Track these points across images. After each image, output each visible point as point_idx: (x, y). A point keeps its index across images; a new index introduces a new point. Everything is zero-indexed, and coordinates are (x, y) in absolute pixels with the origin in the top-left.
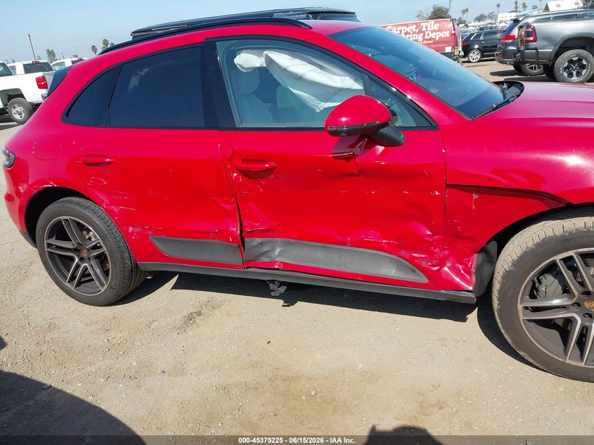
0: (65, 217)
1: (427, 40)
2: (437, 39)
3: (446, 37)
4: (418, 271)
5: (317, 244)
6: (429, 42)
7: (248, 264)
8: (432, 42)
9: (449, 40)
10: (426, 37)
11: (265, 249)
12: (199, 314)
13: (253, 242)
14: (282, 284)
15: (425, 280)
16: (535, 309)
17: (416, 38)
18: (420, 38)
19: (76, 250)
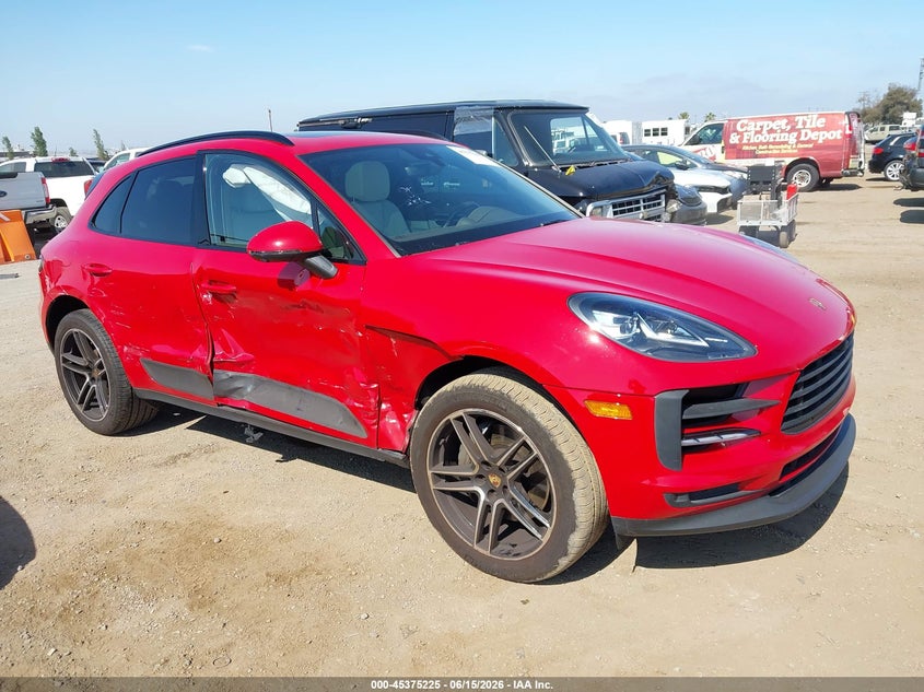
0: (76, 330)
1: (803, 142)
2: (820, 141)
3: (835, 140)
4: (359, 423)
5: (283, 384)
6: (806, 146)
7: (222, 400)
8: (811, 146)
9: (840, 144)
10: (802, 138)
11: (238, 384)
12: (187, 455)
13: (222, 375)
14: (257, 430)
15: (363, 434)
16: (450, 479)
17: (786, 139)
18: (792, 138)
19: (88, 368)
